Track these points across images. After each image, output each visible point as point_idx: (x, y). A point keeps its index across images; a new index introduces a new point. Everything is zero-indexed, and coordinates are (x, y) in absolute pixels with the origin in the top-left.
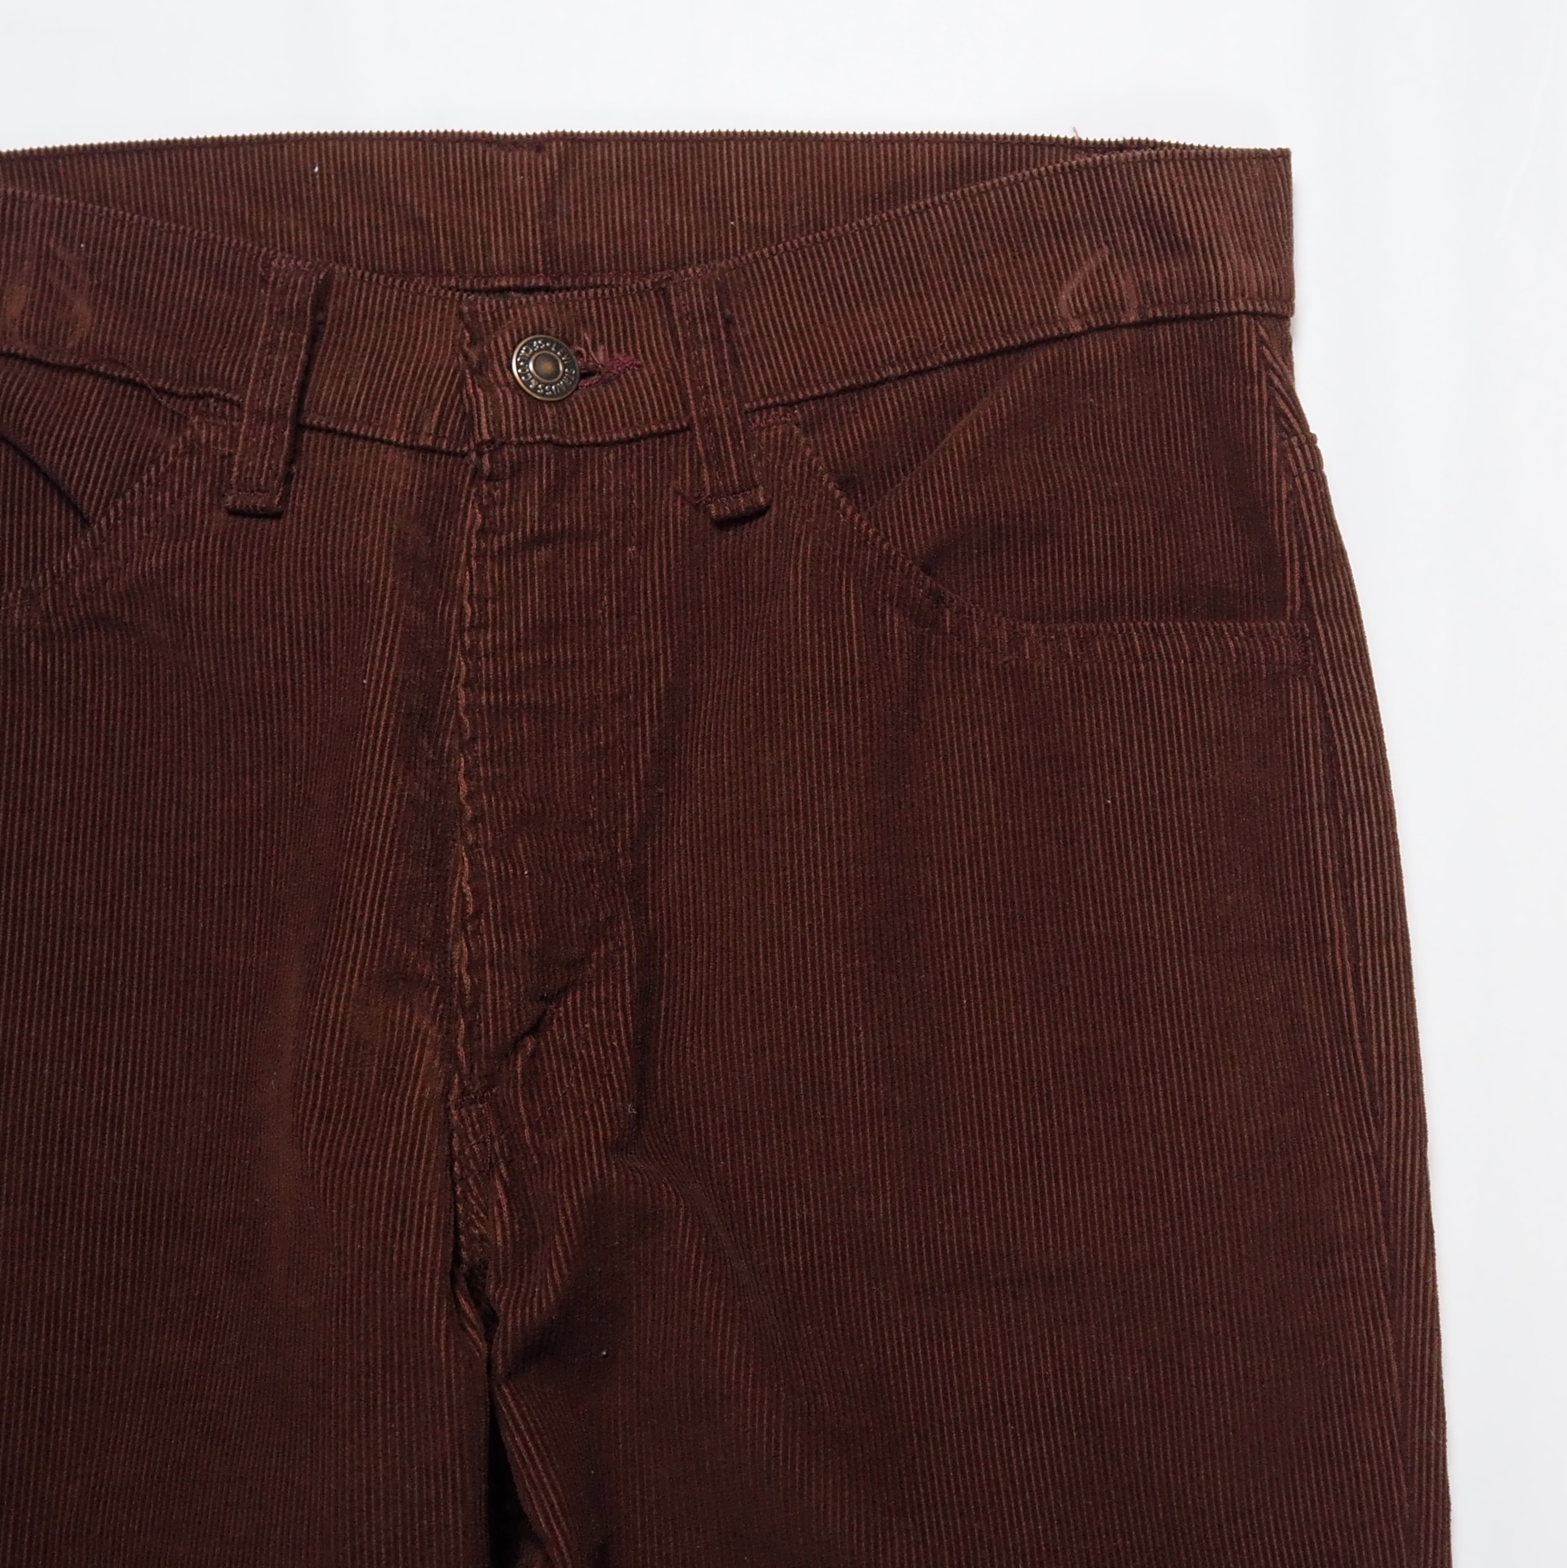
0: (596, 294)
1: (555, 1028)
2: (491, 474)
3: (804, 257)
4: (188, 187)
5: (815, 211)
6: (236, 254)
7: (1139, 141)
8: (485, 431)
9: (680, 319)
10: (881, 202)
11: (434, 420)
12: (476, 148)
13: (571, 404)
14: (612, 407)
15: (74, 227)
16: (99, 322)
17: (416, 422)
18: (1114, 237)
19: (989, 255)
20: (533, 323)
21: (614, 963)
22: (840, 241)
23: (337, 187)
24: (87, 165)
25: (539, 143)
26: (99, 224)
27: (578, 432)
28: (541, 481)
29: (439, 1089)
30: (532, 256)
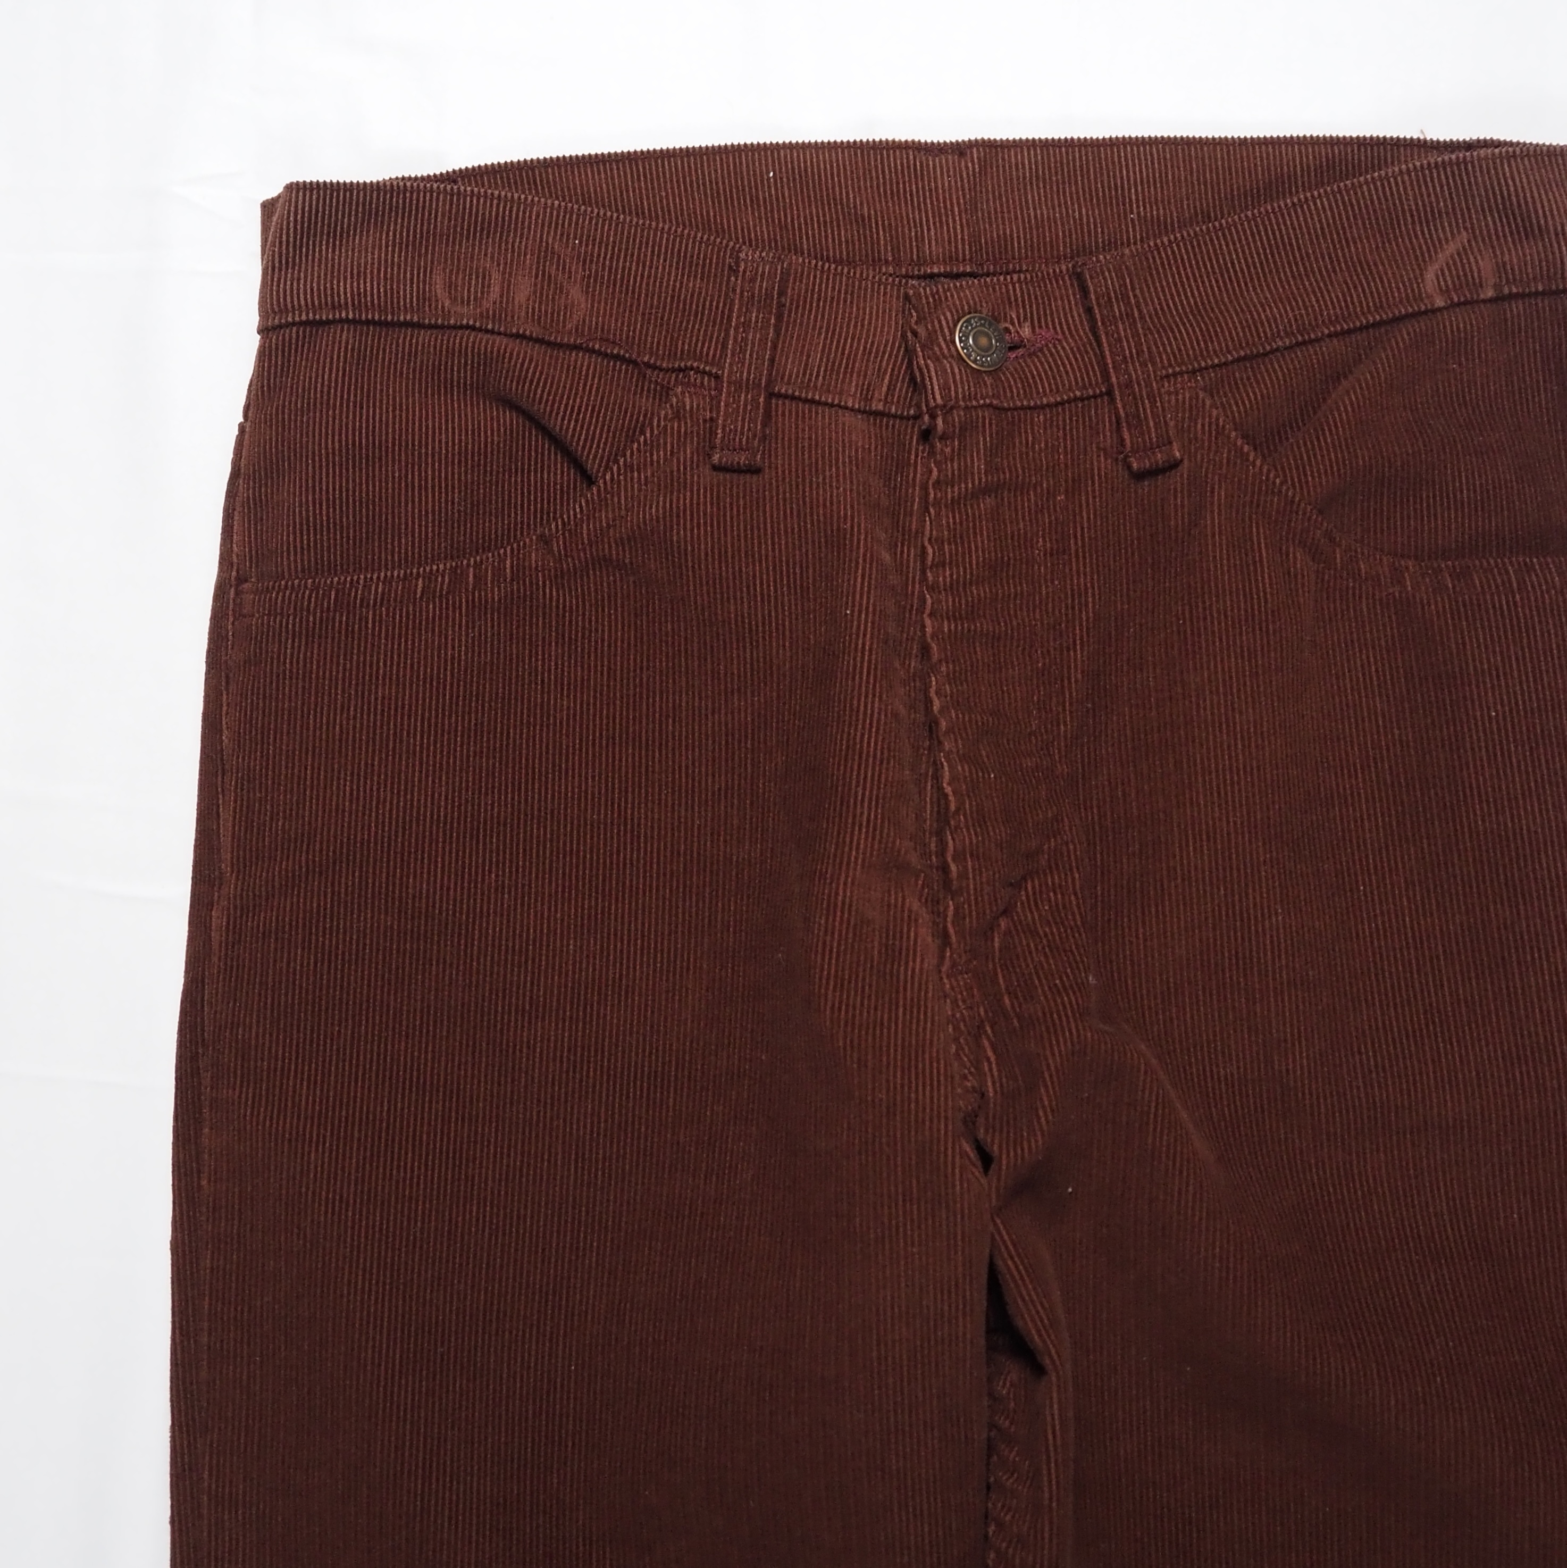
0: (1019, 278)
1: (1019, 910)
2: (944, 433)
3: (1199, 244)
4: (660, 191)
5: (1201, 205)
6: (707, 247)
7: (1485, 140)
8: (938, 397)
9: (1097, 299)
10: (1259, 196)
11: (885, 389)
12: (908, 154)
13: (1004, 374)
14: (1039, 375)
15: (570, 225)
16: (593, 307)
17: (868, 390)
18: (1472, 224)
19: (1361, 241)
20: (968, 303)
21: (1062, 854)
22: (1230, 230)
23: (789, 189)
24: (573, 172)
25: (960, 149)
26: (590, 222)
27: (1012, 397)
28: (985, 439)
29: (935, 961)
30: (960, 247)
